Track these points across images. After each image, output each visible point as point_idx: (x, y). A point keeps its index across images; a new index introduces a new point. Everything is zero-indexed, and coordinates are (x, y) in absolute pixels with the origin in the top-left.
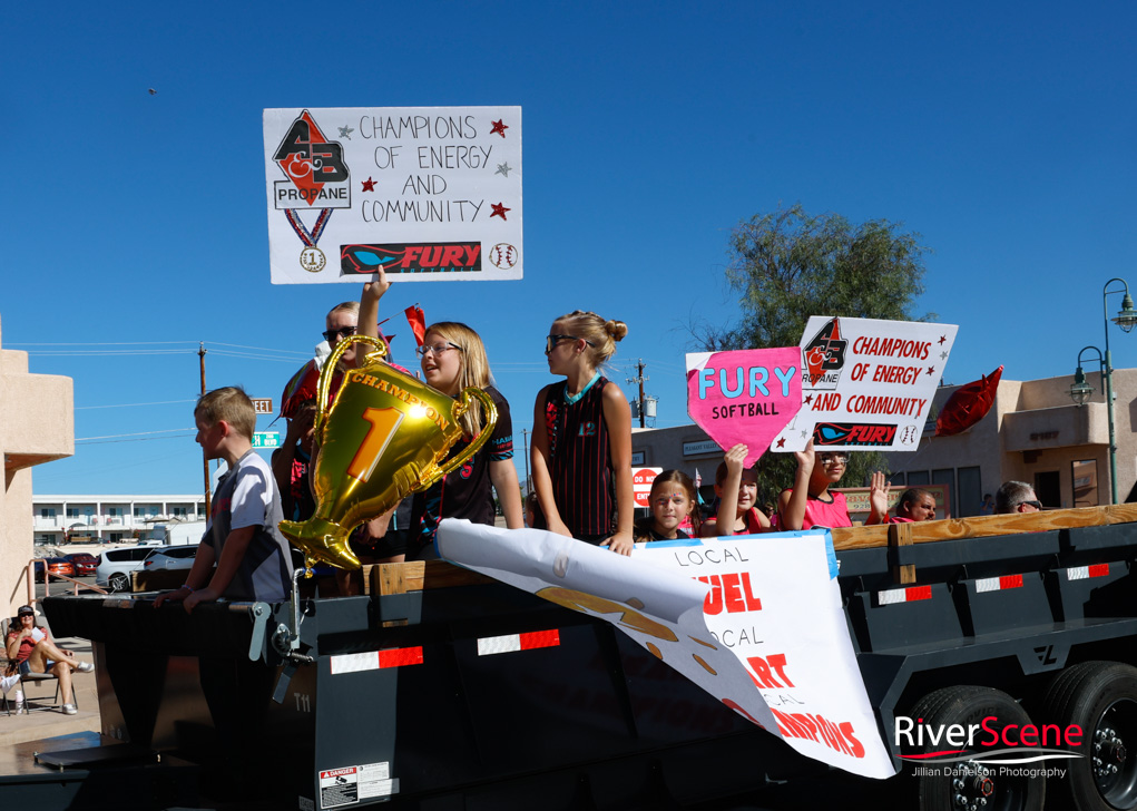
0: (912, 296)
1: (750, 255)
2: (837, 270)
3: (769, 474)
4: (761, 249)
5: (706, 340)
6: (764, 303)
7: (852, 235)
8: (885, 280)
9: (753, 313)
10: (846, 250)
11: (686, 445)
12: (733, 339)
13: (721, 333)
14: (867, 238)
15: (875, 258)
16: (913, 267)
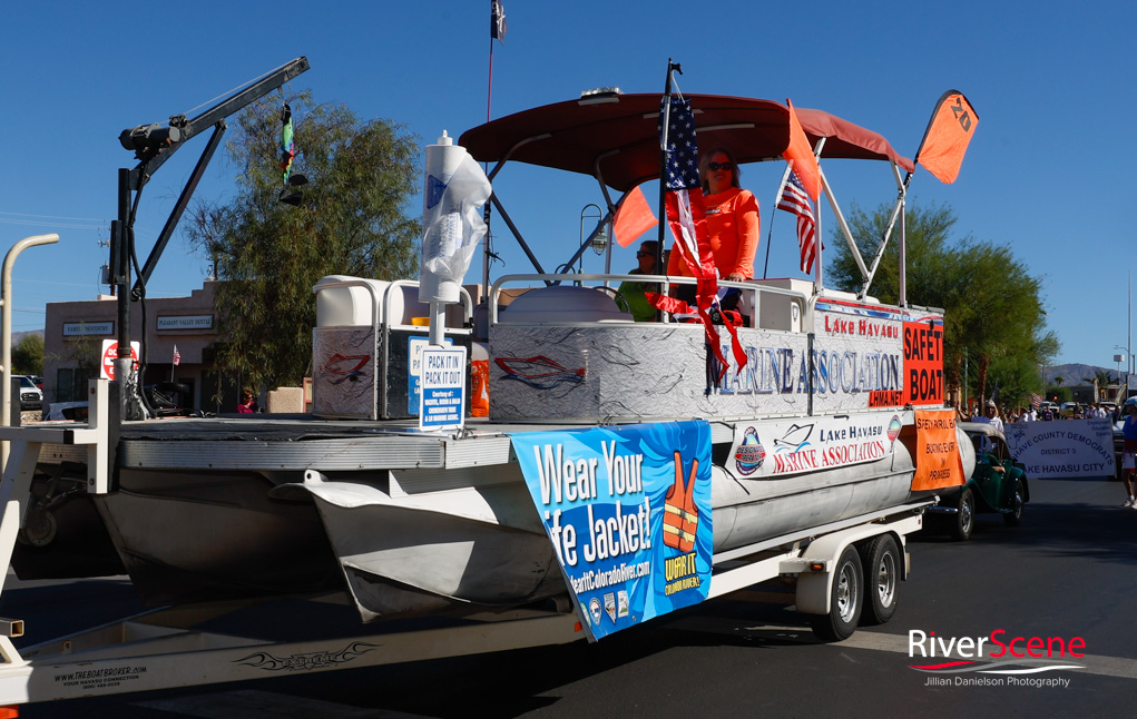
0: (408, 195)
1: (251, 131)
2: (338, 160)
3: (251, 358)
4: (263, 127)
5: (196, 212)
6: (261, 183)
7: (356, 128)
8: (383, 177)
9: (250, 191)
10: (348, 143)
11: (160, 319)
12: (225, 215)
13: (213, 208)
14: (370, 134)
15: (377, 152)
16: (410, 167)
